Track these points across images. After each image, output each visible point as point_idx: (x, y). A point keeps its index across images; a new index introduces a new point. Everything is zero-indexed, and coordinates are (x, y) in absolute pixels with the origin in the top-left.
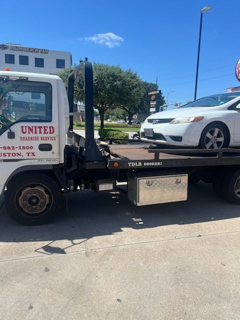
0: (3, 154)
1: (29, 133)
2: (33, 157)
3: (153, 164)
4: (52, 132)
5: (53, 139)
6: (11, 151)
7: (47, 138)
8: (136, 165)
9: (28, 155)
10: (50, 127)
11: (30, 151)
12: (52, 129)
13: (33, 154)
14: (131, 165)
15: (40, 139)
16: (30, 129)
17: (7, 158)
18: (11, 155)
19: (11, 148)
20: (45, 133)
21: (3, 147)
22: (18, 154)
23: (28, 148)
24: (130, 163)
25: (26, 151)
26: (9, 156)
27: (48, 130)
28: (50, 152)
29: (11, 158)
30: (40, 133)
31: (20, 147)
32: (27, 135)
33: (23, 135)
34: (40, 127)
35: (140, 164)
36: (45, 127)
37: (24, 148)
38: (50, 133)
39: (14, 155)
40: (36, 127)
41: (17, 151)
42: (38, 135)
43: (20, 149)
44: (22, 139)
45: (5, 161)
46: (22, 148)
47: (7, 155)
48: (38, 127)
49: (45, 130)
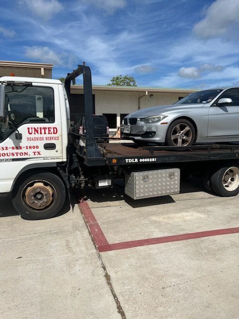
0: (12, 154)
1: (35, 134)
2: (39, 156)
3: (148, 160)
4: (55, 132)
5: (57, 138)
6: (19, 151)
7: (51, 138)
8: (133, 162)
9: (35, 154)
10: (54, 128)
11: (36, 150)
12: (55, 129)
13: (39, 153)
14: (128, 161)
15: (45, 139)
16: (36, 130)
17: (15, 157)
18: (18, 154)
19: (19, 148)
20: (49, 133)
21: (11, 147)
22: (25, 153)
23: (34, 147)
24: (127, 160)
25: (33, 150)
26: (17, 155)
27: (52, 130)
28: (54, 151)
29: (19, 157)
30: (45, 133)
31: (27, 147)
32: (33, 136)
33: (29, 136)
34: (45, 128)
35: (136, 160)
36: (49, 128)
37: (30, 147)
38: (54, 133)
39: (21, 154)
40: (41, 128)
41: (24, 150)
42: (43, 135)
43: (27, 148)
44: (29, 139)
45: (13, 160)
46: (28, 147)
47: (15, 155)
48: (43, 128)
49: (49, 131)
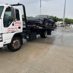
11: (17, 29)
15: (19, 25)
28: (20, 29)
29: (13, 31)
33: (15, 25)
36: (19, 22)
41: (14, 29)
